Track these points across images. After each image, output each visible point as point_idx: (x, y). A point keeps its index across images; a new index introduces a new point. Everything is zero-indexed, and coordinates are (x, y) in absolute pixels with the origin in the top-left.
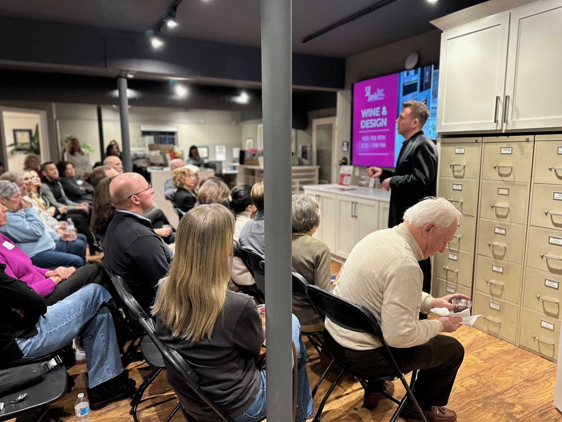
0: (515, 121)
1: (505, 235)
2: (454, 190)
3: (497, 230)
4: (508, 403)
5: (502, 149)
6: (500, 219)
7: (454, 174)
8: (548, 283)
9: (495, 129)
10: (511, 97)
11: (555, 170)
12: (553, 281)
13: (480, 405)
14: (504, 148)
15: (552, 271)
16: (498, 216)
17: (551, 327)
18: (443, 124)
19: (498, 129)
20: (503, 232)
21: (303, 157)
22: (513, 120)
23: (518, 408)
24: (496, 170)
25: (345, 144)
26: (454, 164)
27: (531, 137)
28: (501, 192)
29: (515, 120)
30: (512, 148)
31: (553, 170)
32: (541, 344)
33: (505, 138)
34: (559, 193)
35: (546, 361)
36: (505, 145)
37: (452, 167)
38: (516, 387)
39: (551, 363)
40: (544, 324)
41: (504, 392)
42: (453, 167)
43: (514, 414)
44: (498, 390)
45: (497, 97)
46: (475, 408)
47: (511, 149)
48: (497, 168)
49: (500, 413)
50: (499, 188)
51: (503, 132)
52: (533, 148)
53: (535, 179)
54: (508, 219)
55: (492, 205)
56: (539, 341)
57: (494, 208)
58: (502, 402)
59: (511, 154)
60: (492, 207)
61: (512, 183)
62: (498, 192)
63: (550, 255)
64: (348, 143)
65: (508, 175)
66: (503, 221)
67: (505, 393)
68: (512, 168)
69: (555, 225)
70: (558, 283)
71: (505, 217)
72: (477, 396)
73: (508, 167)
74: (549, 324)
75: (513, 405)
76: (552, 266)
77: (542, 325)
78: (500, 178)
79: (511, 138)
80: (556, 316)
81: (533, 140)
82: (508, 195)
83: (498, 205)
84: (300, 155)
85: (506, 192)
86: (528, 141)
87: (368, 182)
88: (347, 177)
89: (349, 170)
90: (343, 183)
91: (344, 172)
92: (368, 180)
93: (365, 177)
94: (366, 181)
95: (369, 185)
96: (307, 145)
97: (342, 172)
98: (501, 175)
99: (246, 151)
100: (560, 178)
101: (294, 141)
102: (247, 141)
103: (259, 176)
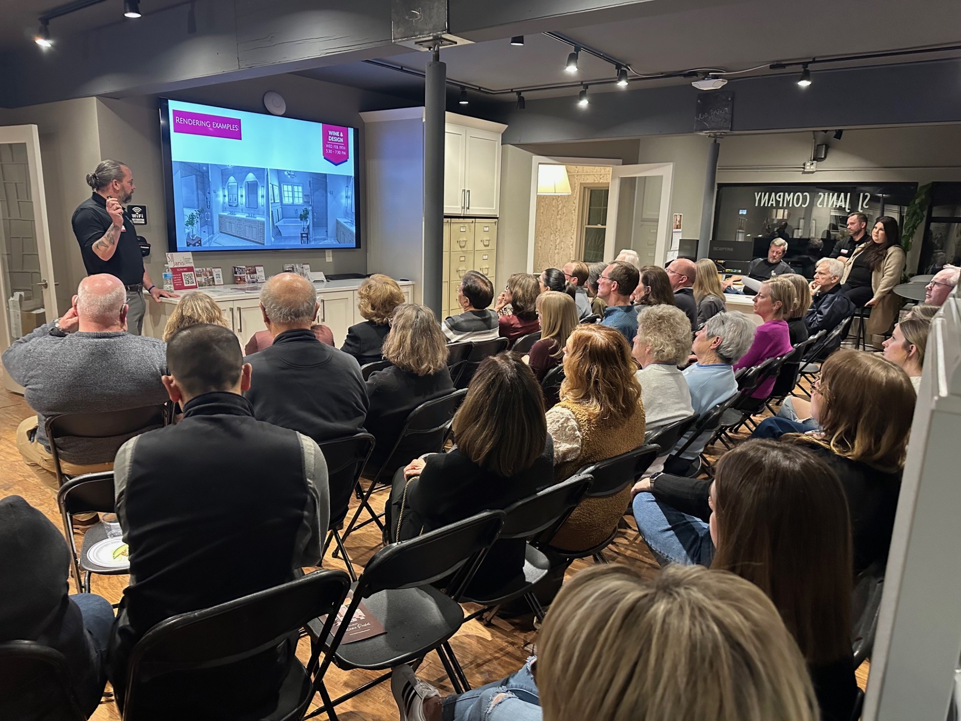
11: (483, 242)
14: (462, 227)
24: (458, 244)
30: (466, 227)
33: (462, 220)
48: (459, 242)
50: (460, 257)
52: (475, 227)
57: (458, 272)
59: (465, 231)
61: (466, 252)
62: (460, 260)
65: (464, 247)
68: (466, 242)
79: (465, 220)
81: (475, 222)
82: (465, 261)
83: (460, 269)
85: (463, 259)
87: (210, 277)
88: (187, 273)
89: (187, 260)
90: (185, 285)
91: (177, 264)
92: (208, 274)
93: (200, 269)
94: (206, 275)
95: (214, 281)
97: (171, 265)
98: (461, 247)
100: (485, 246)
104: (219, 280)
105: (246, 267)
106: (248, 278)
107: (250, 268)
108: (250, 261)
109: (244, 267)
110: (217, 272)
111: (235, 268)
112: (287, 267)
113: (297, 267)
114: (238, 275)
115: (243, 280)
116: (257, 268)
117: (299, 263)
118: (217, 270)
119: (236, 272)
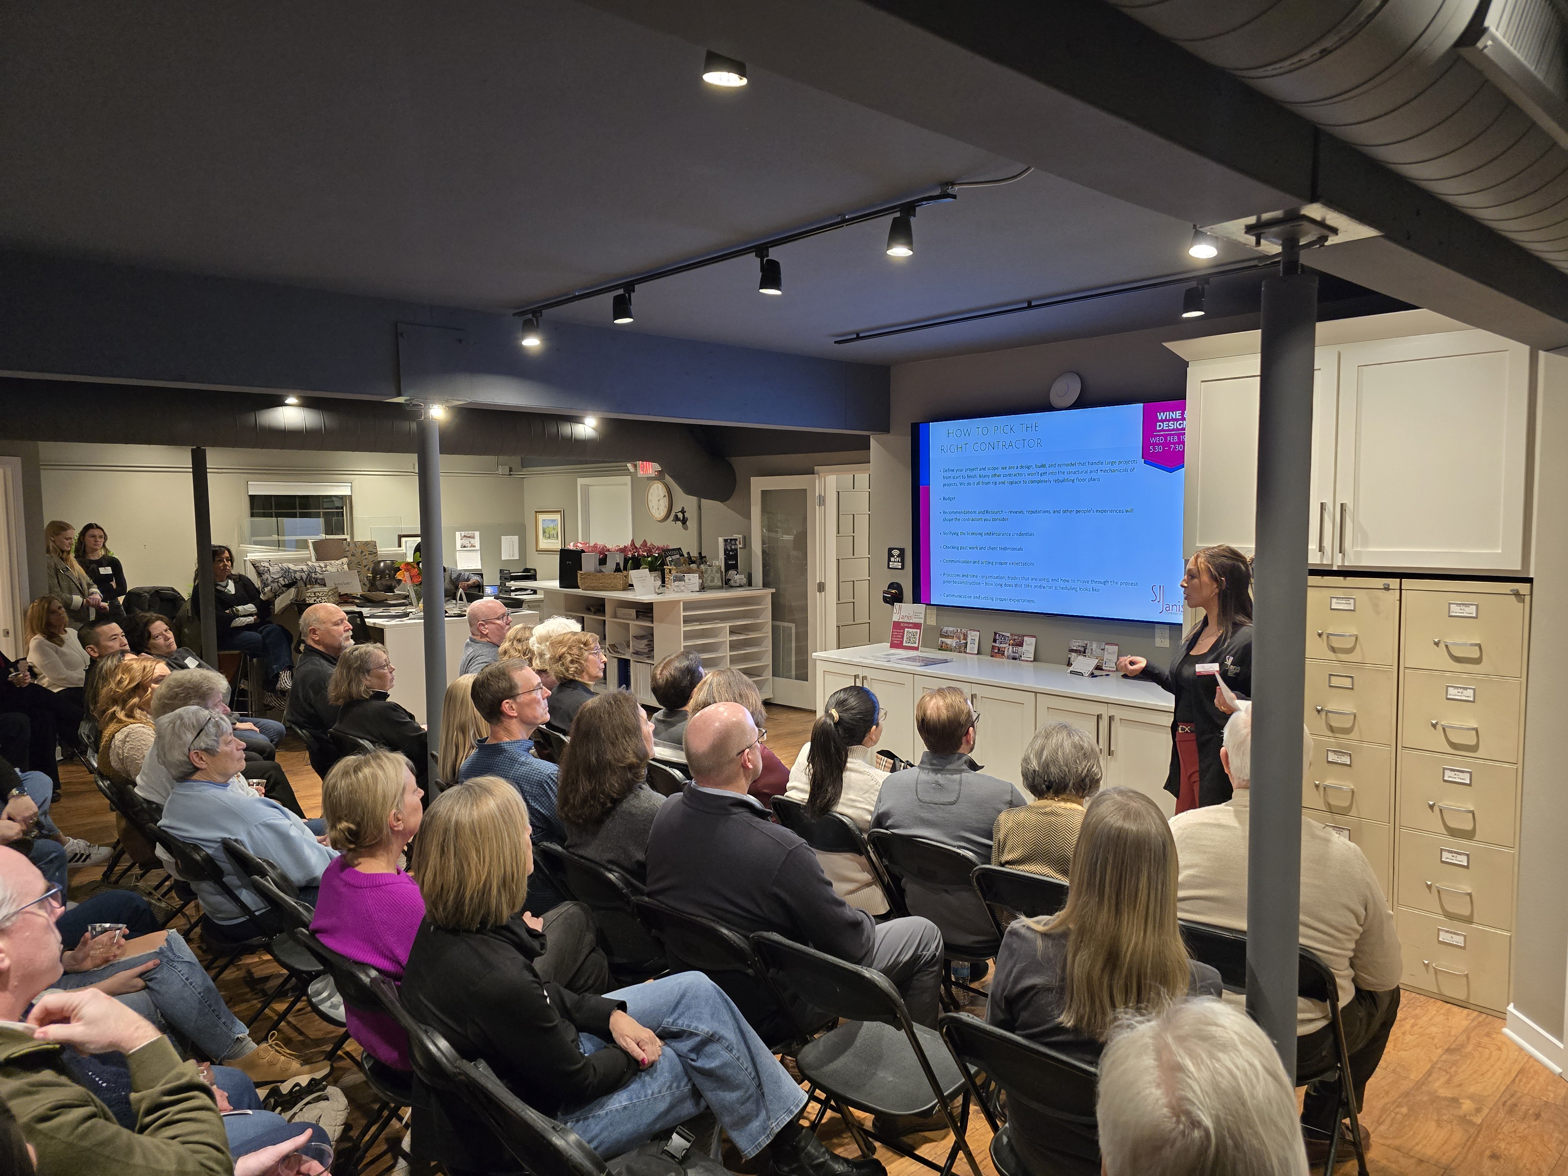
0: (1360, 553)
1: (1350, 766)
3: (1332, 757)
4: (1445, 1098)
5: (1334, 601)
6: (1337, 735)
8: (1446, 856)
9: (1318, 562)
10: (1350, 507)
11: (1447, 646)
12: (1456, 853)
14: (1337, 598)
15: (1453, 832)
16: (1331, 729)
17: (1459, 940)
19: (1325, 562)
20: (1346, 760)
21: (728, 567)
22: (1355, 549)
23: (1467, 1105)
24: (1323, 640)
25: (896, 552)
27: (1394, 583)
28: (1335, 681)
29: (1359, 549)
30: (1355, 599)
31: (1442, 645)
32: (1439, 977)
33: (1339, 580)
34: (1458, 688)
35: (1455, 1009)
36: (1339, 593)
38: (1439, 1066)
39: (1466, 1011)
40: (1444, 937)
41: (1426, 1079)
43: (1468, 1117)
44: (1415, 1076)
45: (1322, 504)
47: (1352, 601)
48: (1324, 636)
49: (1446, 1118)
50: (1331, 675)
51: (1335, 568)
52: (1398, 602)
53: (1409, 660)
54: (1354, 735)
55: (1319, 708)
56: (1436, 971)
57: (1323, 714)
58: (1434, 1099)
59: (1354, 610)
60: (1320, 711)
61: (1359, 666)
62: (1331, 682)
63: (1447, 803)
64: (902, 551)
65: (1350, 651)
66: (1343, 739)
67: (1430, 1079)
68: (1356, 638)
69: (1454, 746)
70: (1468, 855)
71: (1348, 731)
73: (1350, 636)
74: (1454, 936)
75: (1455, 1101)
76: (1452, 824)
77: (1441, 939)
78: (1332, 655)
79: (1351, 581)
80: (1469, 920)
81: (1398, 587)
82: (1352, 689)
83: (1330, 707)
84: (720, 561)
85: (1347, 683)
86: (1387, 588)
87: (963, 642)
88: (911, 630)
89: (916, 614)
90: (904, 644)
91: (903, 617)
92: (962, 637)
93: (955, 629)
94: (959, 638)
95: (966, 647)
96: (735, 536)
97: (895, 618)
98: (1333, 650)
99: (583, 551)
100: (1458, 660)
101: (692, 524)
102: (541, 517)
103: (615, 616)
104: (973, 648)
105: (1012, 635)
106: (1009, 650)
107: (1017, 638)
108: (1019, 627)
109: (1008, 635)
110: (974, 636)
111: (996, 634)
112: (1076, 644)
113: (1094, 646)
114: (997, 645)
115: (1001, 652)
116: (1025, 638)
117: (1100, 641)
118: (973, 633)
119: (995, 641)
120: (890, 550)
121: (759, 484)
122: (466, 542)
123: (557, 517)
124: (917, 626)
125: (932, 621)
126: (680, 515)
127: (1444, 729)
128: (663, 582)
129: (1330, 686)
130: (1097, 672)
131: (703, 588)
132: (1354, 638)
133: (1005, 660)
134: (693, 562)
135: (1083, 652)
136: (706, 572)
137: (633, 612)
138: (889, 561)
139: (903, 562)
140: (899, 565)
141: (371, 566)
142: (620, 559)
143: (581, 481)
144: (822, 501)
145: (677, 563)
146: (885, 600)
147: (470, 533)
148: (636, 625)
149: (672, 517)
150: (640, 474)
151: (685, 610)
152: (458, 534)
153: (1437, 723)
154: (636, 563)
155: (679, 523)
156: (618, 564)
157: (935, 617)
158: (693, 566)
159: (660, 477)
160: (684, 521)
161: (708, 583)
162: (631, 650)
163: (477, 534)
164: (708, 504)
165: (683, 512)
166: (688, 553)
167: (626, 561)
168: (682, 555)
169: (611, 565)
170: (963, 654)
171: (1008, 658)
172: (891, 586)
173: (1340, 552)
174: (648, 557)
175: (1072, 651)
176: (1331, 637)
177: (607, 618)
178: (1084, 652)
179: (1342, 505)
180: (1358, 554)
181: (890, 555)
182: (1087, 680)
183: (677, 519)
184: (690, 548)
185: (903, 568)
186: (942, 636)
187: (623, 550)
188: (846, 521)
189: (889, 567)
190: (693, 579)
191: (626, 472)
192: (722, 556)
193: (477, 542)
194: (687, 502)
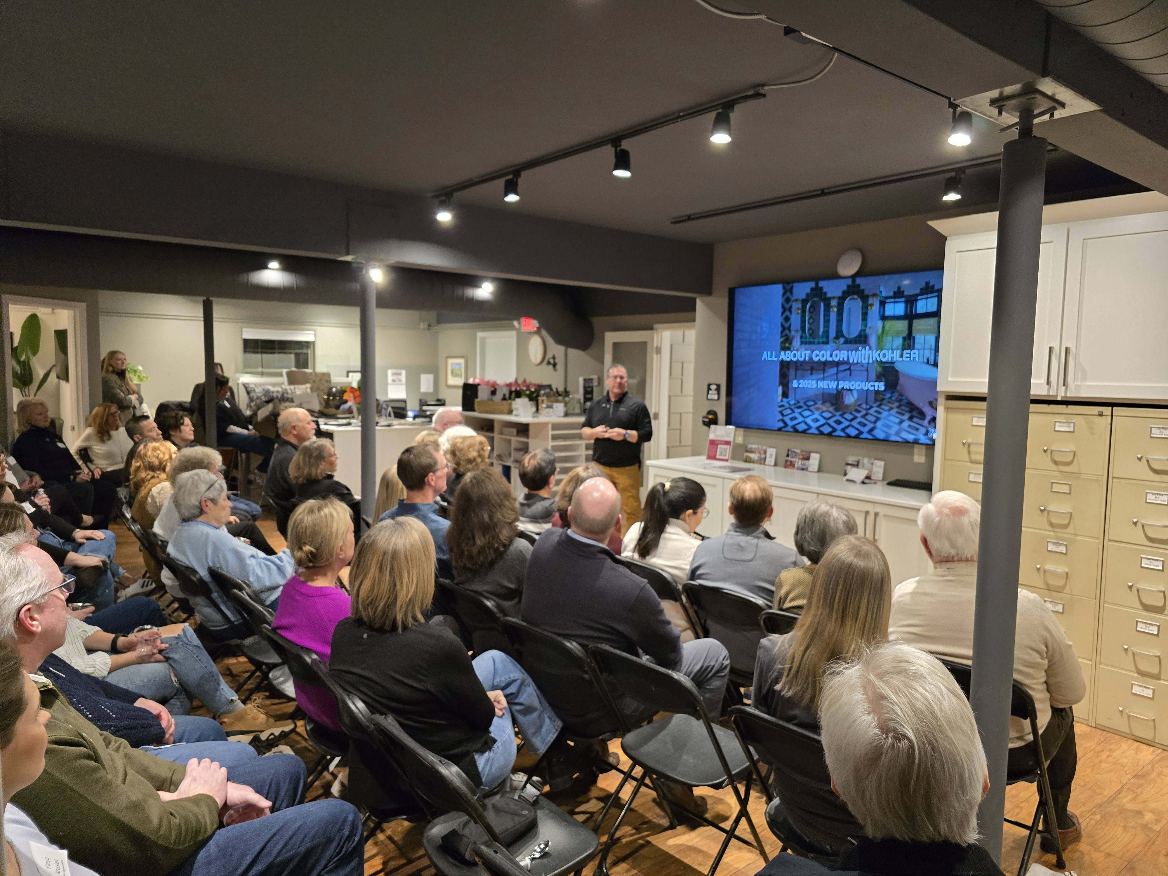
0: (1080, 386)
1: (1065, 554)
2: (970, 482)
3: (1051, 547)
4: (1132, 811)
5: (1057, 424)
6: (1057, 530)
7: (970, 457)
8: (1140, 627)
9: (1045, 393)
10: (1073, 350)
11: (1148, 461)
12: (1148, 624)
13: (1098, 817)
14: (1060, 422)
15: (1147, 608)
16: (1052, 525)
17: (1148, 693)
18: (950, 379)
19: (1051, 394)
20: (1063, 549)
21: (586, 399)
22: (1076, 383)
23: (1149, 817)
24: (1047, 455)
25: (713, 387)
26: (969, 441)
27: (1107, 410)
28: (1057, 488)
29: (1079, 383)
30: (1074, 423)
31: (1144, 461)
32: (1131, 721)
33: (1062, 408)
34: (1155, 494)
36: (1062, 419)
37: (966, 446)
38: (1128, 786)
39: (1151, 748)
40: (1137, 690)
41: (1117, 796)
42: (969, 445)
43: (1149, 826)
44: (1107, 793)
45: (1050, 348)
46: (1092, 821)
47: (1072, 425)
48: (1049, 452)
49: (1131, 825)
50: (1053, 483)
51: (1059, 399)
52: (1109, 426)
53: (1115, 472)
54: (1070, 530)
55: (1042, 508)
56: (1129, 716)
57: (1046, 513)
58: (1122, 811)
59: (1073, 432)
60: (1042, 511)
61: (1076, 475)
62: (1052, 488)
63: (1143, 585)
64: (718, 386)
65: (1069, 463)
66: (1062, 533)
67: (1119, 796)
68: (1075, 454)
69: (1151, 540)
70: (1158, 626)
71: (1066, 526)
72: (1084, 804)
73: (1070, 452)
74: (1145, 689)
75: (1139, 813)
76: (1147, 602)
77: (1134, 692)
78: (1054, 467)
79: (1072, 409)
80: (1158, 677)
81: (1110, 413)
82: (1070, 494)
83: (1051, 508)
84: (580, 395)
85: (1066, 489)
86: (1101, 415)
87: (763, 456)
88: (723, 446)
89: (728, 434)
90: (718, 457)
91: (717, 436)
92: (762, 452)
93: (757, 445)
94: (760, 453)
95: (765, 460)
96: (592, 377)
97: (712, 437)
98: (1056, 463)
99: (479, 385)
100: (1156, 472)
101: (560, 367)
102: (451, 361)
103: (501, 433)
104: (770, 461)
105: (802, 451)
106: (798, 463)
107: (804, 453)
108: (807, 445)
109: (798, 451)
110: (772, 452)
111: (789, 450)
112: (851, 459)
113: (866, 460)
114: (790, 459)
115: (792, 465)
116: (812, 454)
117: (869, 457)
118: (771, 449)
119: (788, 456)
120: (709, 385)
121: (611, 338)
122: (395, 377)
123: (462, 361)
124: (728, 443)
125: (740, 440)
126: (552, 361)
127: (1143, 526)
128: (537, 410)
129: (1052, 492)
130: (866, 481)
131: (566, 415)
132: (1073, 454)
133: (795, 471)
134: (560, 395)
135: (856, 465)
136: (569, 402)
137: (514, 431)
138: (708, 393)
139: (719, 394)
140: (716, 397)
141: (326, 390)
142: (506, 391)
143: (480, 335)
144: (659, 350)
145: (548, 395)
146: (704, 423)
147: (398, 371)
148: (516, 440)
149: (546, 362)
150: (524, 330)
151: (553, 429)
152: (390, 372)
153: (1137, 522)
154: (518, 394)
155: (551, 367)
156: (504, 395)
157: (742, 436)
158: (560, 398)
159: (538, 332)
160: (554, 365)
161: (570, 411)
162: (512, 459)
163: (404, 372)
164: (573, 352)
165: (554, 358)
166: (557, 389)
167: (511, 393)
168: (552, 390)
169: (499, 395)
170: (762, 466)
171: (798, 468)
172: (709, 413)
173: (1064, 385)
174: (527, 390)
175: (848, 464)
176: (1054, 452)
177: (496, 435)
178: (858, 465)
179: (1067, 349)
180: (1078, 387)
181: (709, 389)
182: (859, 487)
183: (549, 363)
184: (558, 385)
185: (719, 399)
186: (747, 451)
187: (509, 385)
188: (677, 367)
189: (707, 399)
190: (560, 408)
191: (513, 328)
192: (581, 391)
193: (403, 378)
194: (557, 350)
